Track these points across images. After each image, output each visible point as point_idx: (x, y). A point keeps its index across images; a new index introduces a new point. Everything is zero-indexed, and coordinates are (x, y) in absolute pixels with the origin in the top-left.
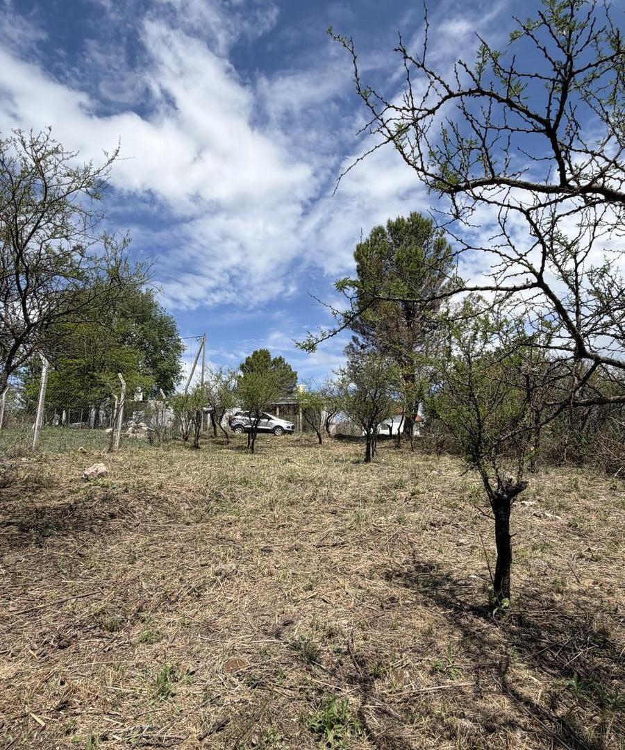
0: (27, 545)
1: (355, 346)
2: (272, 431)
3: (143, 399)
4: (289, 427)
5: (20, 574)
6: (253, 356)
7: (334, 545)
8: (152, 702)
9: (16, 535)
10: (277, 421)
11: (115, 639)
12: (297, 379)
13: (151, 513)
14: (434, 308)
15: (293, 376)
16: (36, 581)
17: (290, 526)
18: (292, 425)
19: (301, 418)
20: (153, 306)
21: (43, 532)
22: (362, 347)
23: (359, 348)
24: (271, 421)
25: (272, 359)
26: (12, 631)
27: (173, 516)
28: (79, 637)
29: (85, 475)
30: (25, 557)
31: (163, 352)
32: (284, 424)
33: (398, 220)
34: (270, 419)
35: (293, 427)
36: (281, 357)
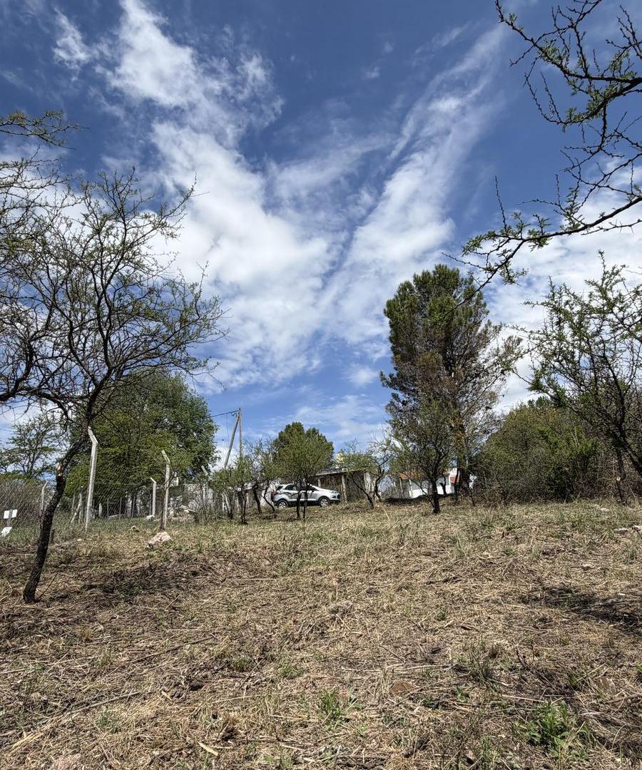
0: (116, 604)
1: (396, 403)
2: (317, 503)
3: (180, 483)
4: (335, 497)
5: (118, 630)
6: (286, 430)
7: (446, 581)
8: (327, 727)
9: (101, 596)
10: (321, 492)
11: (248, 679)
12: (333, 449)
13: (233, 570)
14: (473, 356)
15: (329, 447)
16: (138, 634)
17: (388, 568)
18: (337, 494)
19: (344, 487)
20: (182, 388)
21: (130, 591)
22: (404, 403)
23: (401, 405)
24: (315, 492)
25: (305, 432)
26: (133, 679)
27: (257, 573)
28: (209, 677)
29: (150, 545)
30: (119, 614)
31: (195, 434)
32: (329, 493)
33: (423, 273)
34: (313, 490)
35: (339, 497)
36: (314, 429)
